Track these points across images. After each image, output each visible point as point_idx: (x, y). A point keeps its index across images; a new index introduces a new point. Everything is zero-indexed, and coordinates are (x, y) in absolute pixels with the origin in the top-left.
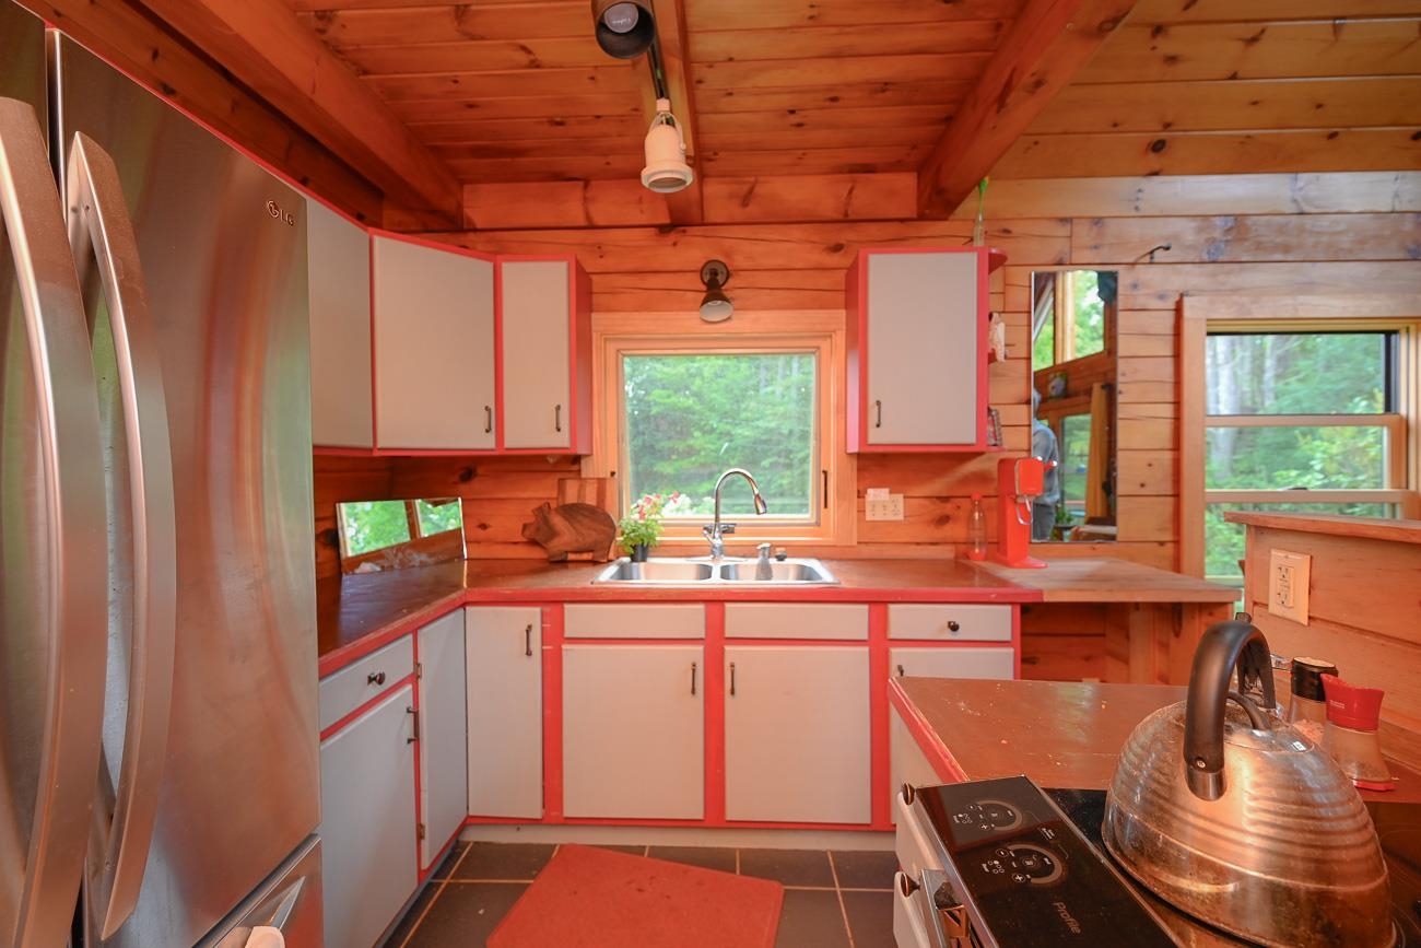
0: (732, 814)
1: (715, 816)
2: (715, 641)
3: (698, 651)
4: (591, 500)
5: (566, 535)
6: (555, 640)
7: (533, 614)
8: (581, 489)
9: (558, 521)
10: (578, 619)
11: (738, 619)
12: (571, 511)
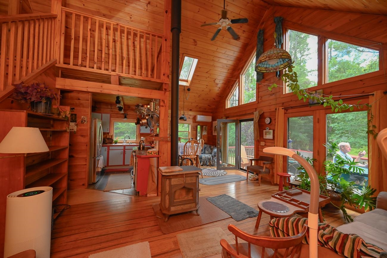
0: (125, 164)
1: (124, 165)
2: (124, 149)
3: (123, 151)
4: (110, 137)
5: (107, 141)
6: (109, 150)
7: (107, 148)
8: (109, 136)
9: (106, 140)
10: (111, 148)
11: (126, 148)
12: (108, 139)
